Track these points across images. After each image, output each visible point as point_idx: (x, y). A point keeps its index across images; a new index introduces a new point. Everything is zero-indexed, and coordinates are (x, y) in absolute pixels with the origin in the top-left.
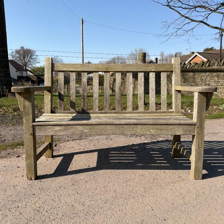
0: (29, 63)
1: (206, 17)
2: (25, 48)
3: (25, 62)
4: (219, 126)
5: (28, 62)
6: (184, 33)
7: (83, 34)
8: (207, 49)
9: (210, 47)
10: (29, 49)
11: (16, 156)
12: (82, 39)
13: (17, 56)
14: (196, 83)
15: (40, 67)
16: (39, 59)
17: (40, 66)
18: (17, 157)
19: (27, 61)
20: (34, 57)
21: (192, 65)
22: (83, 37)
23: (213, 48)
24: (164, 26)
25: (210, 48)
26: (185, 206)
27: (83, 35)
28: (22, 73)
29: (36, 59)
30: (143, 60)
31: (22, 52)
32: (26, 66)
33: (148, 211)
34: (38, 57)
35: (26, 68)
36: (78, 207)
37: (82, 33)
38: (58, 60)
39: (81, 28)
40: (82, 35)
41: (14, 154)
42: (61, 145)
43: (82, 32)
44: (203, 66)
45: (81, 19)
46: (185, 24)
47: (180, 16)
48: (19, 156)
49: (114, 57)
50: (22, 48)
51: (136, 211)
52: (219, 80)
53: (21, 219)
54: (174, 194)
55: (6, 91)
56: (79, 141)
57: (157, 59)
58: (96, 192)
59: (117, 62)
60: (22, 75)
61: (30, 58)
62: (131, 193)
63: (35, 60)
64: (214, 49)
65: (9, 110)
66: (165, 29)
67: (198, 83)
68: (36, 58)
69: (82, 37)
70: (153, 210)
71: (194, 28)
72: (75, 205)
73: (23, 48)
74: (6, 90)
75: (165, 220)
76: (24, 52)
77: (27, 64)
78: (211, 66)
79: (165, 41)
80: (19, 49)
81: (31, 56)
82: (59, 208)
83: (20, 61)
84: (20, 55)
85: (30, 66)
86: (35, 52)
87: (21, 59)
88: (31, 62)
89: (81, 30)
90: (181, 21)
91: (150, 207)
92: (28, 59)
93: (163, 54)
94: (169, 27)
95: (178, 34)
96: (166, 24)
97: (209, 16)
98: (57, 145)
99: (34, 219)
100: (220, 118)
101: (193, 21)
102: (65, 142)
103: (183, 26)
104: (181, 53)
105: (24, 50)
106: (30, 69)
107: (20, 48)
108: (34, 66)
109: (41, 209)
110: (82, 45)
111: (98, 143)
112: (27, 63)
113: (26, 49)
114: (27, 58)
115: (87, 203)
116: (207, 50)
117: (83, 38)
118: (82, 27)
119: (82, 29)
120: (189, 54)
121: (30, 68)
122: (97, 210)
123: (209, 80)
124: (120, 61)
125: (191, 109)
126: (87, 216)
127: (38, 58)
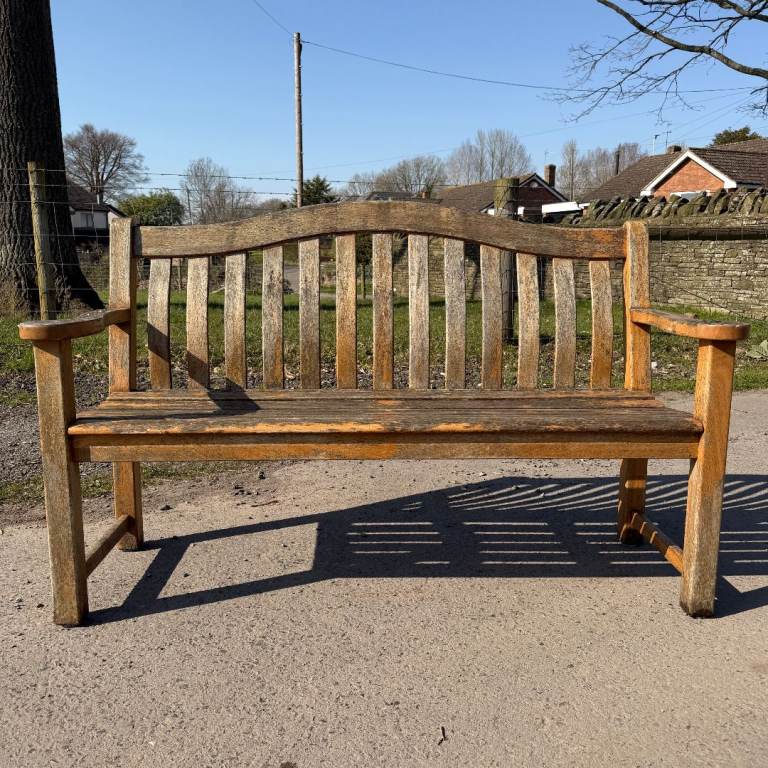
0: (110, 181)
1: (721, 30)
2: (99, 129)
3: (98, 177)
4: (740, 416)
5: (107, 179)
6: (644, 88)
7: (300, 88)
8: (726, 133)
9: (737, 127)
10: (109, 133)
11: (160, 508)
12: (296, 103)
13: (73, 158)
14: (680, 265)
15: (148, 195)
16: (147, 169)
17: (151, 193)
18: (163, 509)
19: (105, 177)
20: (128, 161)
21: (667, 207)
22: (300, 96)
23: (746, 130)
24: (578, 64)
25: (738, 130)
26: (622, 637)
27: (300, 92)
28: (89, 217)
29: (136, 167)
30: (509, 202)
31: (86, 144)
32: (101, 192)
33: (530, 646)
34: (141, 161)
35: (101, 198)
36: (358, 637)
37: (297, 85)
38: (212, 170)
39: (296, 67)
40: (296, 90)
41: (152, 500)
42: (276, 474)
43: (296, 79)
44: (706, 212)
45: (295, 35)
46: (651, 58)
47: (635, 29)
48: (168, 508)
49: (404, 162)
50: (88, 129)
51: (503, 647)
52: (757, 259)
53: (226, 662)
54: (597, 609)
55: (63, 294)
56: (325, 463)
57: (552, 169)
58: (395, 601)
59: (413, 179)
60: (90, 225)
61: (114, 166)
62: (485, 605)
63: (134, 170)
64: (751, 133)
65: (94, 363)
66: (581, 74)
67: (688, 265)
68: (137, 164)
69: (296, 98)
70: (542, 644)
71: (680, 69)
72: (349, 632)
73: (92, 128)
74: (62, 289)
75: (572, 666)
76: (93, 143)
77: (106, 186)
78: (731, 212)
79: (582, 115)
80: (75, 134)
81: (119, 157)
82: (311, 639)
83: (83, 175)
84: (81, 154)
85: (117, 194)
86: (132, 144)
87: (84, 169)
88: (120, 180)
89: (296, 73)
90: (635, 46)
91: (534, 639)
92: (109, 168)
93: (573, 151)
94: (593, 67)
95: (625, 89)
96: (585, 56)
97: (731, 31)
98: (267, 474)
99: (257, 663)
100: (748, 388)
101: (677, 46)
102: (286, 468)
103: (642, 63)
104: (635, 146)
105: (94, 137)
106: (114, 203)
107: (80, 130)
108: (130, 192)
109: (269, 642)
110: (297, 126)
111: (381, 469)
112: (104, 183)
113: (102, 135)
114: (106, 163)
115: (379, 628)
116: (726, 138)
117: (300, 100)
118: (299, 63)
119: (299, 69)
120: (663, 151)
121: (114, 198)
122: (405, 643)
123: (722, 255)
124: (426, 175)
125: (659, 358)
126: (382, 658)
127: (144, 164)
